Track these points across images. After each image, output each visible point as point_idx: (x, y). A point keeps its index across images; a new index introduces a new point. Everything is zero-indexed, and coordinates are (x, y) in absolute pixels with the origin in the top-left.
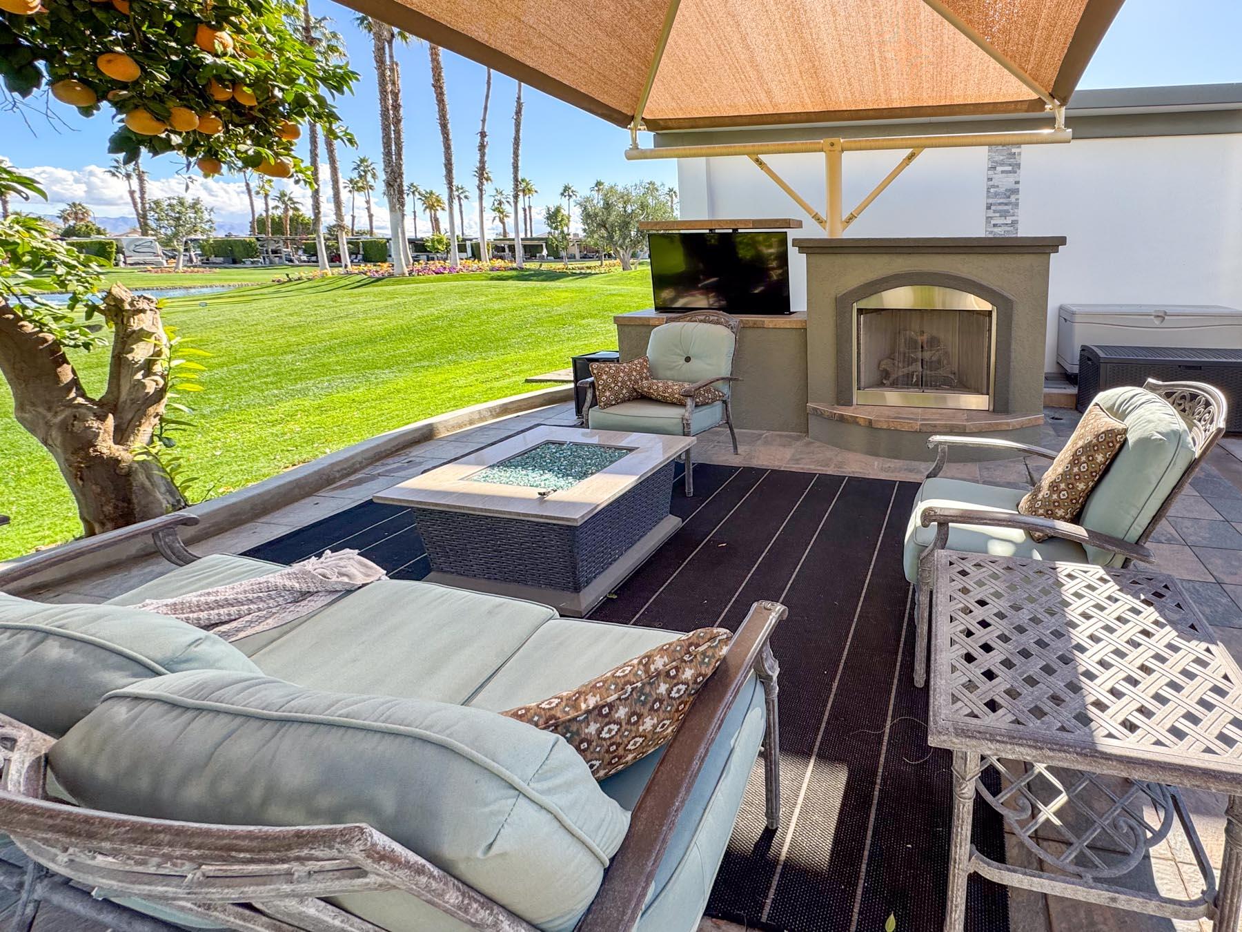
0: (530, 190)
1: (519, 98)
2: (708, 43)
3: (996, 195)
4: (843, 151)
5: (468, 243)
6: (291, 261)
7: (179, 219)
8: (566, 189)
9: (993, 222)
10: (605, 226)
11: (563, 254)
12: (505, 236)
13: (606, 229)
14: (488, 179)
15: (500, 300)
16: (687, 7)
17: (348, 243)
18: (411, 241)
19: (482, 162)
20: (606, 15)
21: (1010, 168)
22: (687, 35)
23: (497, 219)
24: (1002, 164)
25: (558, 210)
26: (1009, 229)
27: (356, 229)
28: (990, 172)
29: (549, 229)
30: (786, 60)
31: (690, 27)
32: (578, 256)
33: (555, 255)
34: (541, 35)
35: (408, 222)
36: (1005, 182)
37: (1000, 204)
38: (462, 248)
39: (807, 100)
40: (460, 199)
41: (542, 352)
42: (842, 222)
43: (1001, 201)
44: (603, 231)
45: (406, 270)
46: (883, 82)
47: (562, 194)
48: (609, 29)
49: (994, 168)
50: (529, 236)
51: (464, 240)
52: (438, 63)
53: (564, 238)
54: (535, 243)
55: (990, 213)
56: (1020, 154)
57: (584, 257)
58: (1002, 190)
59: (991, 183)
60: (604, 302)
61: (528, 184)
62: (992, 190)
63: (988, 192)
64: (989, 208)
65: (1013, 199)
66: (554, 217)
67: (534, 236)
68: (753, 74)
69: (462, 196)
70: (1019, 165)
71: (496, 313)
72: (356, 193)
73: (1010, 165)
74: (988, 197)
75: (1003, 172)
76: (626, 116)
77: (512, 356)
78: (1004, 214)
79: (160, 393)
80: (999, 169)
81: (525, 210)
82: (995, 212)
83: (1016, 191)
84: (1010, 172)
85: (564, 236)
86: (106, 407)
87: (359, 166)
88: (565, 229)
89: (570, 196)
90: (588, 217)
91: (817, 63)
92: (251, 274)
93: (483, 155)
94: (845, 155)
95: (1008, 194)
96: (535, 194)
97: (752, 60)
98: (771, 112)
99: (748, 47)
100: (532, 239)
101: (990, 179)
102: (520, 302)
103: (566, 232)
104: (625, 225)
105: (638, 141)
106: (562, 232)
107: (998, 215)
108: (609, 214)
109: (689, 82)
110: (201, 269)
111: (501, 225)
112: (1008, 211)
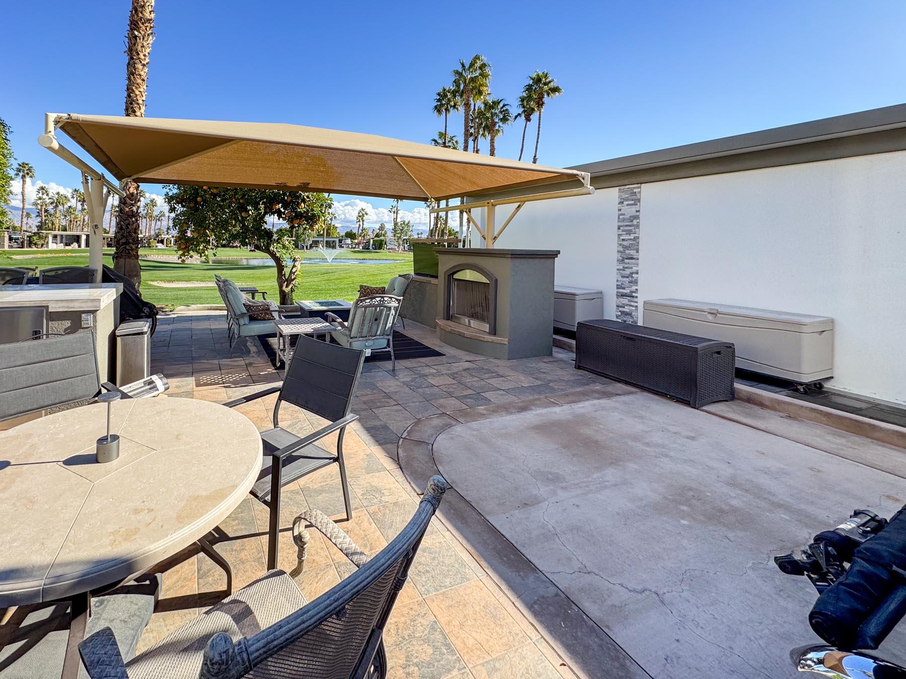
1: (535, 156)
3: (624, 220)
7: (402, 230)
9: (622, 238)
21: (633, 202)
24: (627, 200)
26: (632, 242)
28: (620, 205)
36: (630, 211)
37: (626, 226)
43: (627, 224)
49: (622, 203)
52: (493, 146)
55: (620, 233)
56: (640, 192)
58: (628, 216)
59: (620, 212)
62: (621, 217)
63: (619, 218)
64: (619, 228)
65: (635, 222)
70: (639, 200)
73: (633, 200)
74: (618, 222)
75: (627, 205)
78: (629, 233)
79: (294, 279)
80: (626, 203)
82: (623, 231)
83: (637, 217)
84: (632, 205)
86: (287, 280)
95: (632, 219)
101: (620, 210)
107: (624, 233)
112: (631, 231)
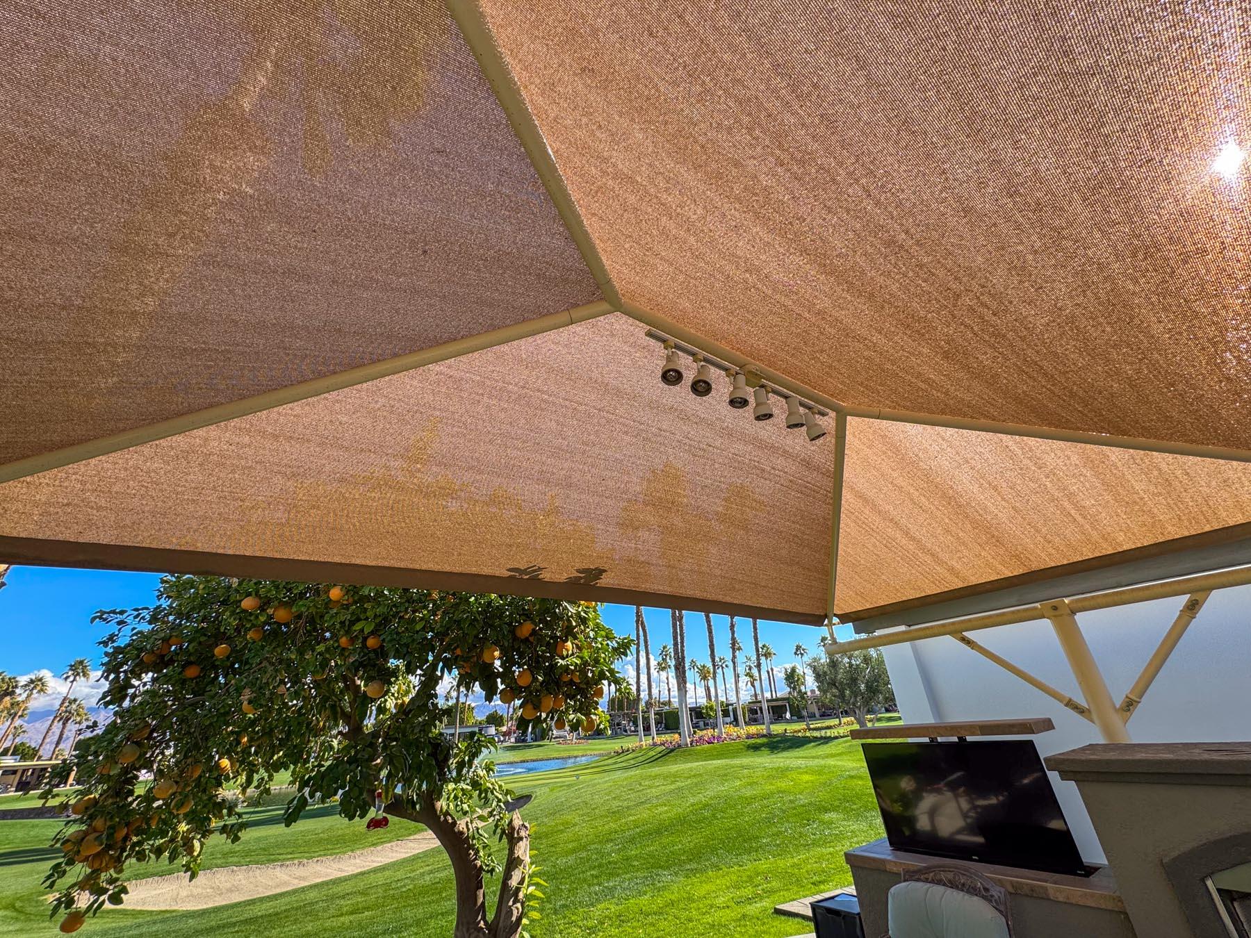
0: (770, 654)
2: (874, 545)
4: (1074, 613)
5: (731, 708)
6: (626, 731)
8: (798, 648)
10: (835, 685)
11: (805, 713)
12: (756, 699)
13: (837, 688)
14: (739, 649)
15: (751, 784)
16: (847, 525)
17: (655, 714)
18: (691, 709)
19: (733, 639)
20: (784, 552)
22: (853, 544)
23: (749, 683)
25: (793, 670)
27: (661, 700)
29: (788, 689)
30: (958, 538)
31: (854, 538)
32: (817, 715)
33: (798, 716)
34: (741, 582)
35: (690, 693)
38: (726, 713)
39: (1000, 567)
40: (723, 668)
41: (790, 862)
42: (1116, 710)
44: (834, 691)
45: (689, 740)
46: (1094, 528)
47: (796, 653)
48: (788, 560)
50: (774, 697)
51: (728, 705)
53: (803, 698)
54: (780, 703)
57: (824, 716)
60: (844, 788)
61: (768, 649)
66: (792, 677)
67: (779, 695)
68: (928, 559)
69: (724, 666)
71: (749, 801)
72: (661, 672)
76: (820, 616)
77: (763, 865)
81: (768, 672)
85: (802, 695)
87: (663, 651)
88: (803, 688)
89: (802, 654)
90: (819, 677)
91: (996, 533)
92: (606, 744)
93: (733, 633)
94: (1080, 618)
96: (773, 656)
97: (922, 548)
98: (961, 585)
99: (913, 539)
100: (777, 700)
102: (769, 788)
103: (803, 690)
104: (854, 681)
105: (835, 636)
106: (800, 691)
108: (836, 673)
109: (867, 578)
110: (583, 741)
111: (753, 689)
